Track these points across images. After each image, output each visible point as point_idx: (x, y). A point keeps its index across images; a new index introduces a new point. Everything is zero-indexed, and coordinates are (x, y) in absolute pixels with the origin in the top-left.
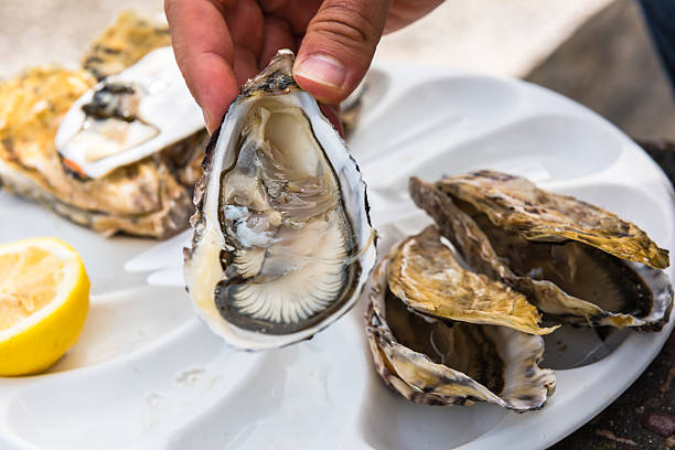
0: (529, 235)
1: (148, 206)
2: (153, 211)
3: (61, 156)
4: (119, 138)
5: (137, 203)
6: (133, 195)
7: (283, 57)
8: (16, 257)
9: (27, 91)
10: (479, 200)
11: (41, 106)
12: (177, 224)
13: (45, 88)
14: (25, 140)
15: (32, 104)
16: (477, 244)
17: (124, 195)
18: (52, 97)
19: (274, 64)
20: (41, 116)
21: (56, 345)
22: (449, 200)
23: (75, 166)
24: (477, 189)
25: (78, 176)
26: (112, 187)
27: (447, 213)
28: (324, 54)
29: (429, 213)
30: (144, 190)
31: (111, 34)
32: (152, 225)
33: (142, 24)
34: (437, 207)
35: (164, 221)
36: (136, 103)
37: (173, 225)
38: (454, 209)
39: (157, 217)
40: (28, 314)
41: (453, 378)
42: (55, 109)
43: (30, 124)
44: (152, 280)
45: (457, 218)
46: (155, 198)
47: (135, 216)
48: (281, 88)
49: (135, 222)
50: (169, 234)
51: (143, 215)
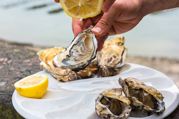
2: (67, 75)
3: (53, 62)
5: (65, 73)
6: (64, 72)
7: (91, 27)
12: (71, 79)
14: (50, 60)
16: (126, 91)
17: (63, 72)
19: (89, 28)
23: (55, 64)
25: (55, 66)
26: (61, 69)
30: (67, 71)
35: (68, 77)
37: (70, 79)
43: (51, 57)
44: (61, 87)
46: (68, 73)
47: (64, 76)
48: (89, 32)
49: (63, 77)
50: (69, 81)
51: (65, 75)
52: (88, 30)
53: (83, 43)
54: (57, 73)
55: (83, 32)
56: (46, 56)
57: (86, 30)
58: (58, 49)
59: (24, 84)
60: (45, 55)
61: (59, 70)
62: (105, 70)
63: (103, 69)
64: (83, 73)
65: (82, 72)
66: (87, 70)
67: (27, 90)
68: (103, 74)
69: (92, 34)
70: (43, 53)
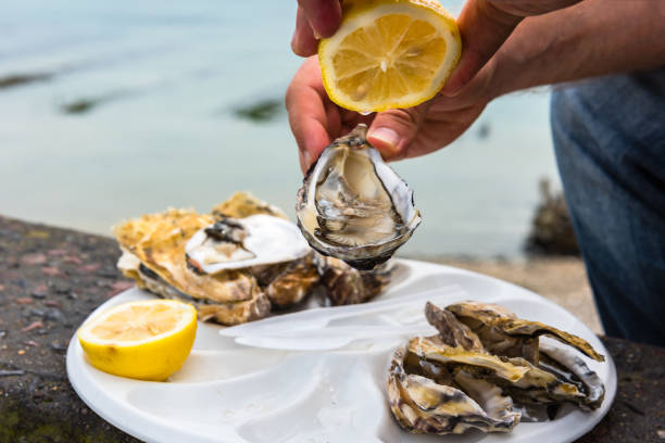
0: (511, 326)
1: (242, 296)
2: (245, 300)
3: (187, 257)
4: (228, 253)
5: (235, 293)
6: (233, 289)
7: (361, 128)
8: (148, 309)
9: (169, 222)
10: (475, 312)
11: (176, 231)
12: (260, 311)
13: (180, 222)
14: (161, 252)
15: (170, 230)
16: (471, 342)
17: (226, 289)
18: (184, 228)
19: (355, 131)
20: (174, 238)
21: (168, 361)
22: (453, 316)
23: (196, 263)
24: (475, 307)
25: (197, 270)
26: (216, 283)
27: (450, 325)
28: (387, 127)
29: (438, 328)
30: (241, 287)
31: (227, 206)
32: (242, 309)
33: (249, 202)
34: (444, 321)
35: (252, 305)
36: (243, 236)
37: (257, 311)
38: (457, 322)
39: (247, 305)
40: (153, 334)
41: (452, 394)
42: (184, 235)
43: (166, 242)
45: (457, 327)
46: (248, 292)
47: (230, 304)
48: (358, 145)
49: (230, 308)
50: (253, 318)
51: (238, 301)
52: (352, 138)
53: (340, 179)
54: (202, 294)
55: (336, 145)
56: (146, 238)
57: (346, 138)
58: (178, 216)
59: (118, 333)
60: (141, 234)
61: (209, 283)
62: (353, 281)
63: (349, 279)
64: (283, 294)
65: (280, 290)
66: (293, 281)
67: (135, 354)
68: (344, 295)
69: (369, 152)
70: (130, 227)
